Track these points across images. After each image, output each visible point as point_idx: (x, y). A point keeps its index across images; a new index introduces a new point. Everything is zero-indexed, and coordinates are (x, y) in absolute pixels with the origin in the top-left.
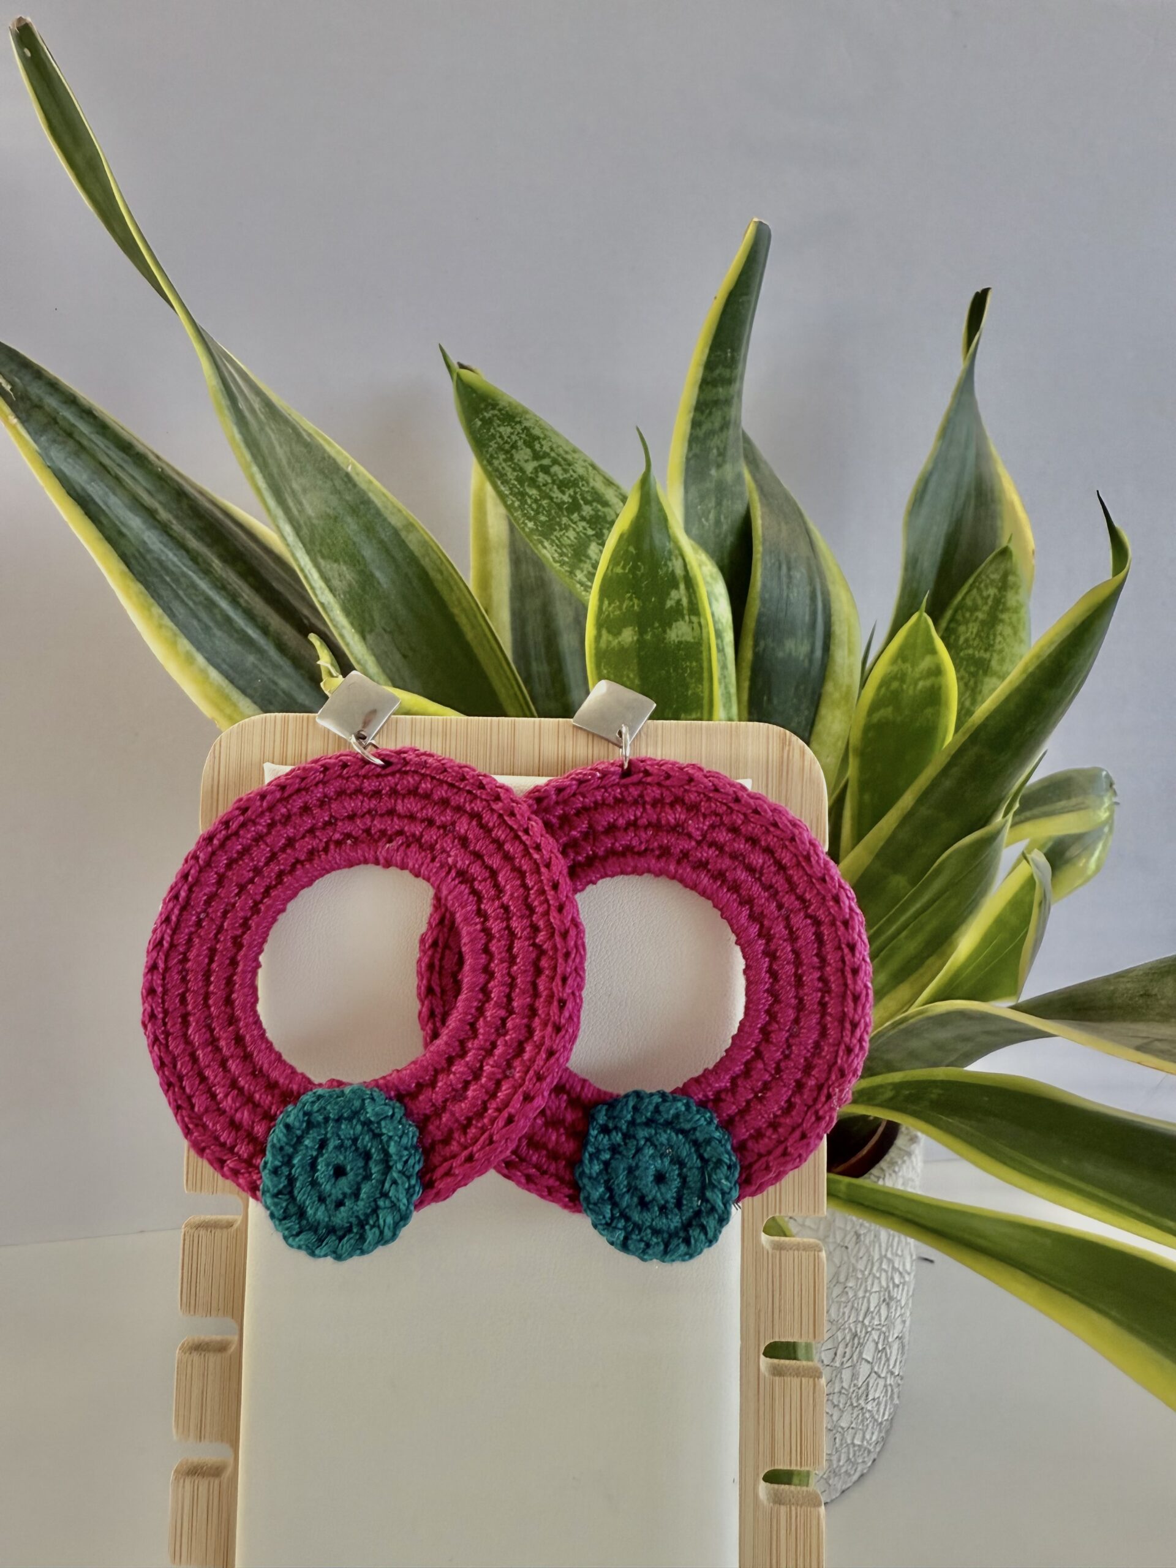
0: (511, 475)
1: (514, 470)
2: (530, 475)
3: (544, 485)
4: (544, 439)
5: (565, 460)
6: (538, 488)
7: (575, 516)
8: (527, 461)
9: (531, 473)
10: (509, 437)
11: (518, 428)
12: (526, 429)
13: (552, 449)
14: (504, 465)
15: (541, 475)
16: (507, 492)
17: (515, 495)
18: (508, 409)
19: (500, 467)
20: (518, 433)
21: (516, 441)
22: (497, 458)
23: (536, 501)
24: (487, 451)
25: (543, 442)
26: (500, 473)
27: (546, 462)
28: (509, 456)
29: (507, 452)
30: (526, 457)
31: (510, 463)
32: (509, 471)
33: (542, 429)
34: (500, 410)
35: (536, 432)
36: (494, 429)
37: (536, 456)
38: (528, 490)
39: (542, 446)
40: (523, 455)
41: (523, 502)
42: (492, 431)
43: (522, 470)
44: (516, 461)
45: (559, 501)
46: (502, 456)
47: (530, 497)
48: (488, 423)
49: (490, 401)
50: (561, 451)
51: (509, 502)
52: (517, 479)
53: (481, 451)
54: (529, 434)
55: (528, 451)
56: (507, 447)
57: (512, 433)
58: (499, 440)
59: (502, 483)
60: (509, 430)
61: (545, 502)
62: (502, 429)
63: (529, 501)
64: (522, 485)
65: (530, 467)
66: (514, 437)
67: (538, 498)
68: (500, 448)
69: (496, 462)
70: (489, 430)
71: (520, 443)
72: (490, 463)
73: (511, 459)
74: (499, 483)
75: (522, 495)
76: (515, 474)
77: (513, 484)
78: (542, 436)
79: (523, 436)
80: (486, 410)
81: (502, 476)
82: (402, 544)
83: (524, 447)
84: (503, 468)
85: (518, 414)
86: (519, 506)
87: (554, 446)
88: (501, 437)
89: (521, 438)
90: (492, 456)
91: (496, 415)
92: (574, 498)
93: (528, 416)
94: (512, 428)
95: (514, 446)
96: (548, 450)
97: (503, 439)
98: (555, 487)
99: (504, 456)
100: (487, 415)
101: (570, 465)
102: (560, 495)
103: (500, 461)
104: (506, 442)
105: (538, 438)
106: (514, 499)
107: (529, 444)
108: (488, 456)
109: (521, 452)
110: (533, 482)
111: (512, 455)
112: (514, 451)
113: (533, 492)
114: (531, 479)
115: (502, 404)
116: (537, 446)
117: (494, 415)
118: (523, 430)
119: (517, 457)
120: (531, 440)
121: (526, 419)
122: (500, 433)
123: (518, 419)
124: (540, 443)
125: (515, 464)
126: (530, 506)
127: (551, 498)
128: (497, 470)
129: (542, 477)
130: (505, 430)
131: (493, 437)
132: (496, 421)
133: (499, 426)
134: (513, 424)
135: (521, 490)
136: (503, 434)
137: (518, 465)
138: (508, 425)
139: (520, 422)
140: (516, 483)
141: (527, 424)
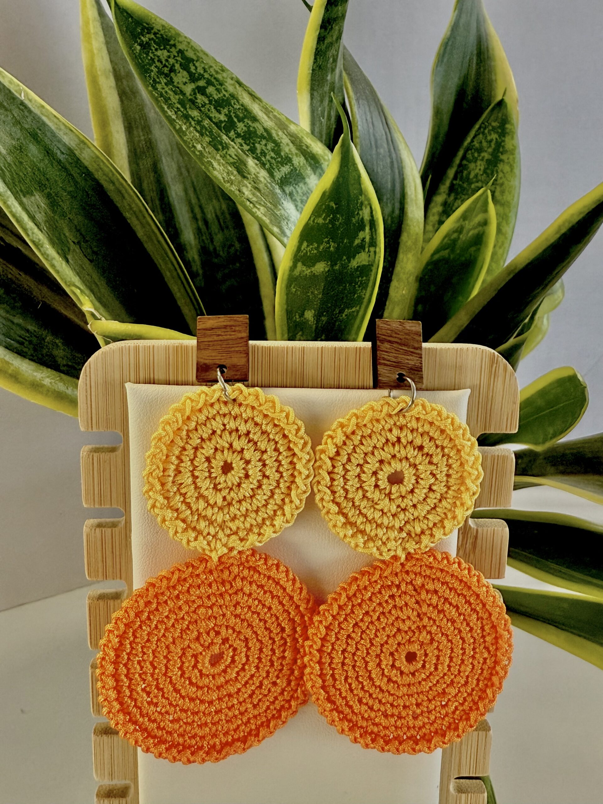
0: (174, 99)
1: (175, 93)
2: (190, 97)
3: (203, 106)
4: (197, 61)
6: (198, 108)
7: (232, 134)
8: (185, 84)
9: (191, 95)
10: (167, 61)
11: (173, 49)
12: (180, 52)
13: (205, 70)
14: (167, 89)
15: (199, 96)
16: (174, 117)
18: (162, 32)
19: (163, 91)
20: (175, 56)
21: (173, 65)
22: (160, 83)
23: (199, 122)
24: (150, 76)
25: (197, 64)
26: (165, 97)
27: (202, 83)
28: (169, 79)
29: (166, 76)
30: (184, 80)
31: (170, 87)
32: (171, 94)
33: (195, 50)
34: (155, 34)
35: (190, 53)
36: (153, 53)
37: (193, 78)
38: (190, 113)
39: (196, 68)
40: (181, 77)
42: (151, 55)
43: (182, 93)
44: (175, 84)
45: (217, 120)
46: (163, 81)
47: (193, 118)
48: (146, 47)
49: (145, 24)
51: (178, 127)
52: (181, 102)
54: (184, 58)
55: (185, 73)
56: (166, 70)
57: (169, 57)
58: (158, 64)
59: (168, 108)
60: (166, 53)
61: (206, 122)
62: (159, 53)
63: (193, 123)
64: (185, 108)
65: (188, 89)
66: (171, 61)
67: (200, 119)
68: (160, 72)
69: (159, 87)
70: (147, 54)
71: (177, 66)
73: (171, 82)
74: (166, 107)
75: (187, 117)
76: (177, 97)
77: (178, 108)
78: (195, 58)
79: (179, 59)
80: (143, 35)
81: (167, 100)
82: (77, 162)
83: (181, 70)
84: (166, 92)
85: (171, 37)
87: (207, 67)
88: (160, 61)
89: (177, 62)
90: (154, 81)
91: (153, 39)
92: (229, 116)
93: (180, 39)
94: (168, 51)
95: (172, 70)
96: (202, 72)
97: (161, 62)
98: (212, 107)
99: (165, 80)
100: (145, 39)
101: (223, 84)
102: (218, 115)
103: (162, 85)
104: (165, 66)
105: (192, 60)
107: (185, 67)
108: (152, 81)
109: (179, 75)
110: (193, 104)
111: (171, 78)
112: (172, 74)
113: (195, 113)
114: (191, 100)
115: (157, 27)
116: (192, 69)
117: (150, 39)
118: (178, 53)
119: (176, 80)
120: (186, 61)
121: (179, 42)
122: (158, 57)
123: (172, 42)
124: (194, 65)
125: (175, 87)
127: (210, 119)
129: (200, 99)
130: (163, 54)
131: (153, 61)
132: (154, 46)
133: (156, 50)
134: (168, 47)
135: (185, 112)
136: (161, 57)
137: (178, 88)
138: (164, 49)
139: (174, 45)
140: (179, 106)
141: (180, 47)
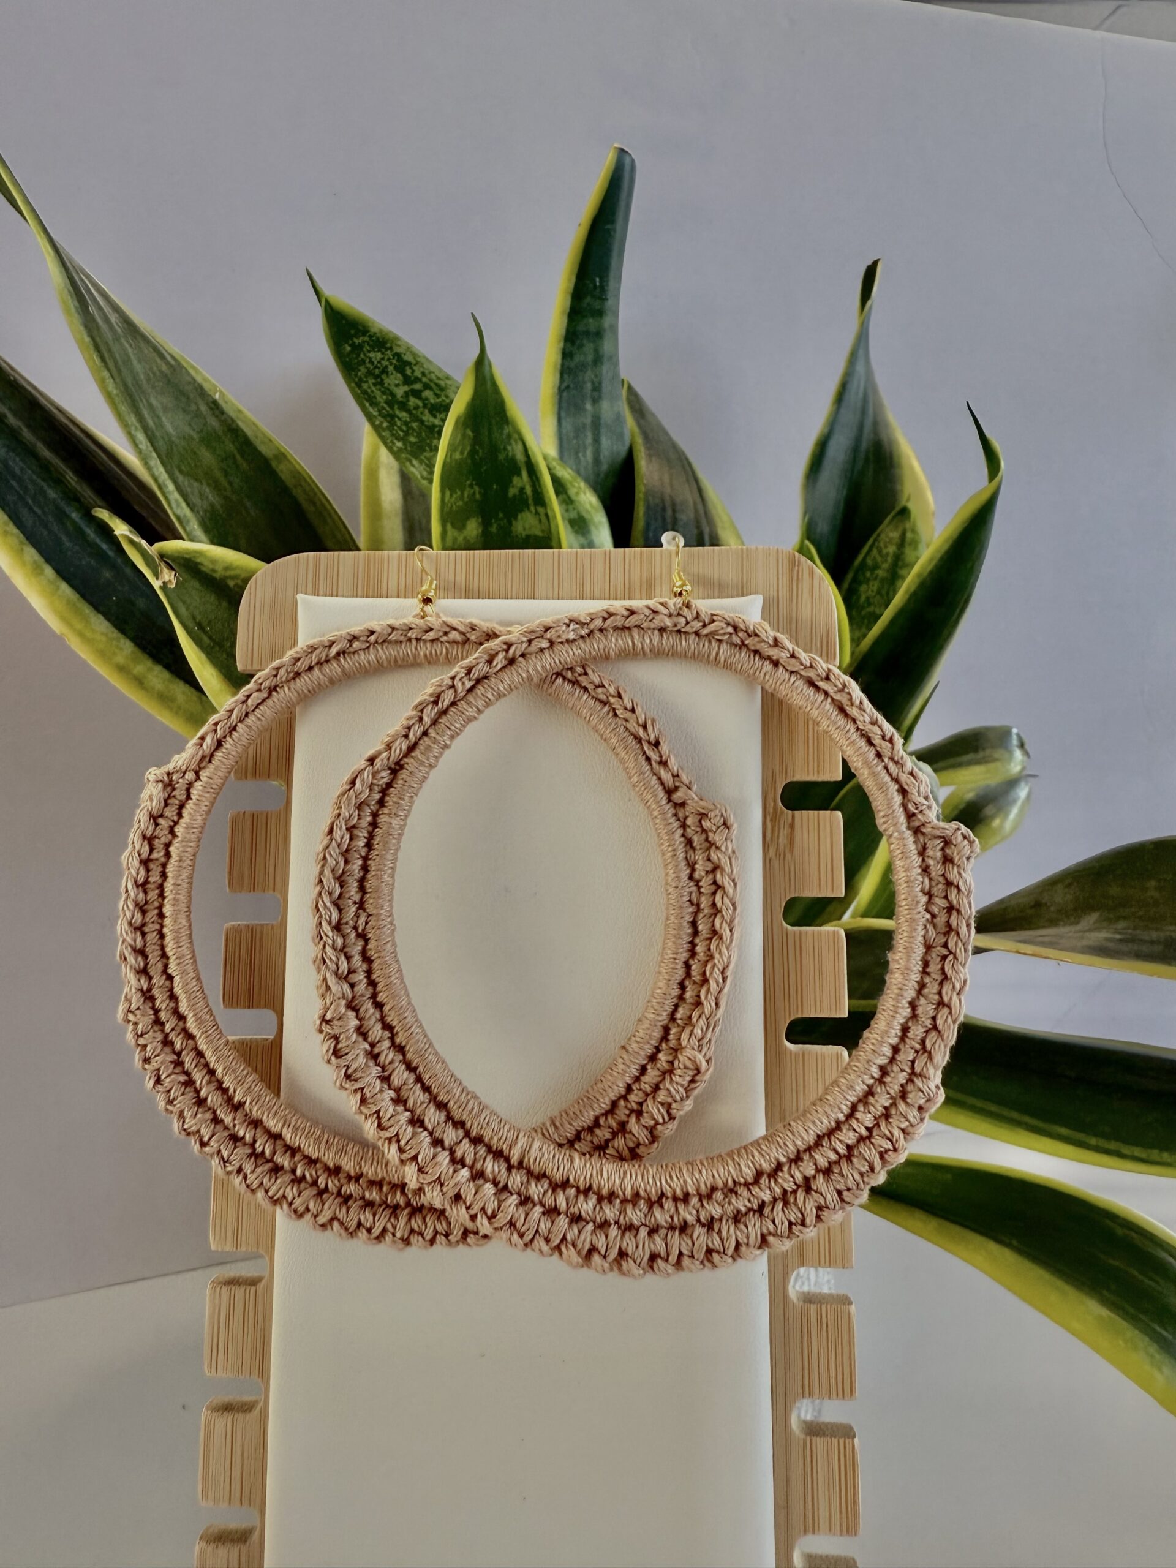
0: (381, 399)
1: (384, 393)
2: (401, 399)
3: (415, 410)
4: (416, 365)
5: (437, 385)
6: (409, 411)
8: (397, 385)
9: (402, 397)
10: (379, 362)
11: (389, 354)
12: (398, 356)
13: (423, 374)
14: (374, 389)
15: (412, 399)
16: (375, 413)
17: (384, 417)
18: (378, 335)
19: (369, 391)
20: (389, 359)
21: (386, 367)
22: (366, 382)
23: (406, 423)
24: (356, 375)
25: (415, 368)
26: (369, 396)
27: (418, 386)
28: (378, 380)
29: (376, 377)
30: (397, 382)
31: (378, 387)
32: (378, 394)
33: (414, 355)
34: (370, 337)
35: (408, 358)
36: (365, 355)
37: (407, 381)
38: (397, 412)
39: (413, 371)
40: (393, 380)
41: (392, 424)
42: (362, 356)
43: (392, 394)
44: (386, 385)
45: (430, 424)
46: (371, 381)
47: (400, 419)
48: (357, 348)
49: (361, 328)
50: (433, 377)
51: (377, 423)
52: (386, 402)
53: (350, 374)
54: (400, 360)
55: (399, 375)
56: (377, 372)
57: (383, 359)
58: (368, 365)
59: (371, 405)
60: (379, 355)
61: (415, 425)
62: (372, 355)
63: (399, 423)
64: (392, 408)
65: (400, 392)
66: (385, 363)
67: (408, 420)
68: (369, 373)
69: (365, 386)
70: (358, 355)
71: (391, 368)
72: (359, 386)
73: (382, 383)
74: (367, 405)
75: (391, 418)
76: (385, 397)
77: (384, 408)
78: (413, 361)
79: (394, 361)
80: (356, 336)
81: (370, 399)
83: (394, 372)
84: (372, 391)
85: (388, 341)
86: (388, 427)
87: (426, 372)
88: (371, 362)
89: (391, 364)
90: (361, 380)
91: (367, 341)
93: (399, 343)
94: (383, 353)
95: (384, 371)
96: (420, 376)
97: (373, 364)
98: (426, 411)
99: (373, 381)
100: (357, 341)
101: (442, 389)
102: (432, 419)
103: (369, 385)
104: (376, 367)
105: (409, 364)
106: (382, 420)
107: (400, 369)
108: (357, 379)
109: (392, 377)
110: (403, 406)
111: (382, 380)
112: (384, 376)
113: (404, 415)
114: (401, 402)
115: (373, 330)
116: (408, 372)
117: (364, 342)
118: (394, 356)
119: (387, 381)
120: (402, 364)
121: (397, 346)
122: (370, 359)
123: (388, 345)
124: (411, 368)
125: (385, 388)
126: (400, 428)
127: (422, 422)
128: (365, 392)
129: (413, 401)
130: (376, 356)
131: (363, 362)
132: (367, 347)
133: (369, 351)
134: (383, 350)
135: (391, 412)
136: (373, 360)
137: (388, 389)
138: (379, 351)
139: (391, 348)
140: (385, 406)
141: (396, 350)
